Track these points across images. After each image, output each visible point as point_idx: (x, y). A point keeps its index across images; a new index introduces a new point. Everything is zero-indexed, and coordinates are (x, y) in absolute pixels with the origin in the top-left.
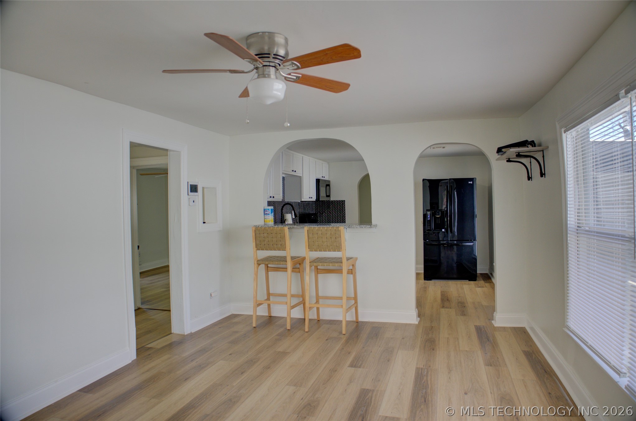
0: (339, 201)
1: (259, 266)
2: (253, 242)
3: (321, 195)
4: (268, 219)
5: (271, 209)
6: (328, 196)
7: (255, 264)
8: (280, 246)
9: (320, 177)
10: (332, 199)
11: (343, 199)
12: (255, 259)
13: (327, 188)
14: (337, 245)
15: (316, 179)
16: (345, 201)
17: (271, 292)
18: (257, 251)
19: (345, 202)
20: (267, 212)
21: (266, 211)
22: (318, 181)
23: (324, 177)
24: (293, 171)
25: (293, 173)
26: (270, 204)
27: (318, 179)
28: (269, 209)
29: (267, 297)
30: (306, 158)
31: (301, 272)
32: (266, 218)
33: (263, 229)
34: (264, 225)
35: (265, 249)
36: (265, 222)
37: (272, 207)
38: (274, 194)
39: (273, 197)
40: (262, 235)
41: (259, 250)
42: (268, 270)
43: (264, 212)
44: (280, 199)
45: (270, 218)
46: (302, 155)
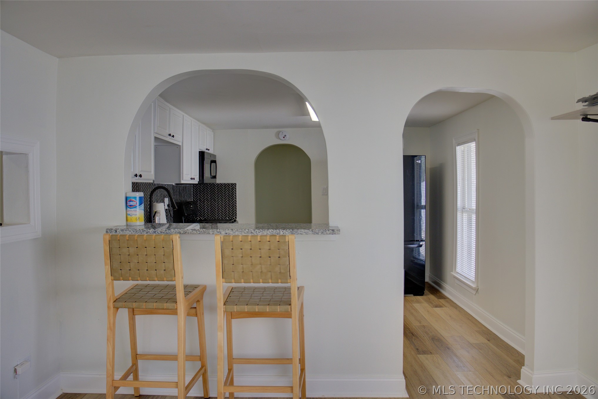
0: (228, 184)
1: (117, 311)
2: (106, 264)
3: (206, 176)
4: (133, 216)
5: (140, 198)
6: (215, 177)
7: (109, 307)
8: (162, 272)
9: (204, 149)
10: (219, 180)
11: (233, 182)
12: (110, 299)
13: (212, 165)
14: (282, 271)
15: (199, 152)
16: (236, 184)
17: (139, 351)
18: (114, 281)
19: (236, 186)
20: (131, 203)
21: (130, 201)
22: (202, 155)
23: (209, 150)
24: (170, 135)
25: (169, 139)
26: (136, 187)
27: (202, 152)
28: (135, 198)
29: (133, 361)
30: (187, 118)
31: (198, 314)
32: (129, 215)
33: (127, 238)
34: (125, 227)
35: (130, 278)
36: (127, 220)
37: (141, 194)
38: (141, 171)
39: (141, 176)
40: (125, 250)
41: (119, 280)
42: (134, 312)
43: (126, 203)
44: (151, 180)
45: (138, 213)
46: (183, 114)
